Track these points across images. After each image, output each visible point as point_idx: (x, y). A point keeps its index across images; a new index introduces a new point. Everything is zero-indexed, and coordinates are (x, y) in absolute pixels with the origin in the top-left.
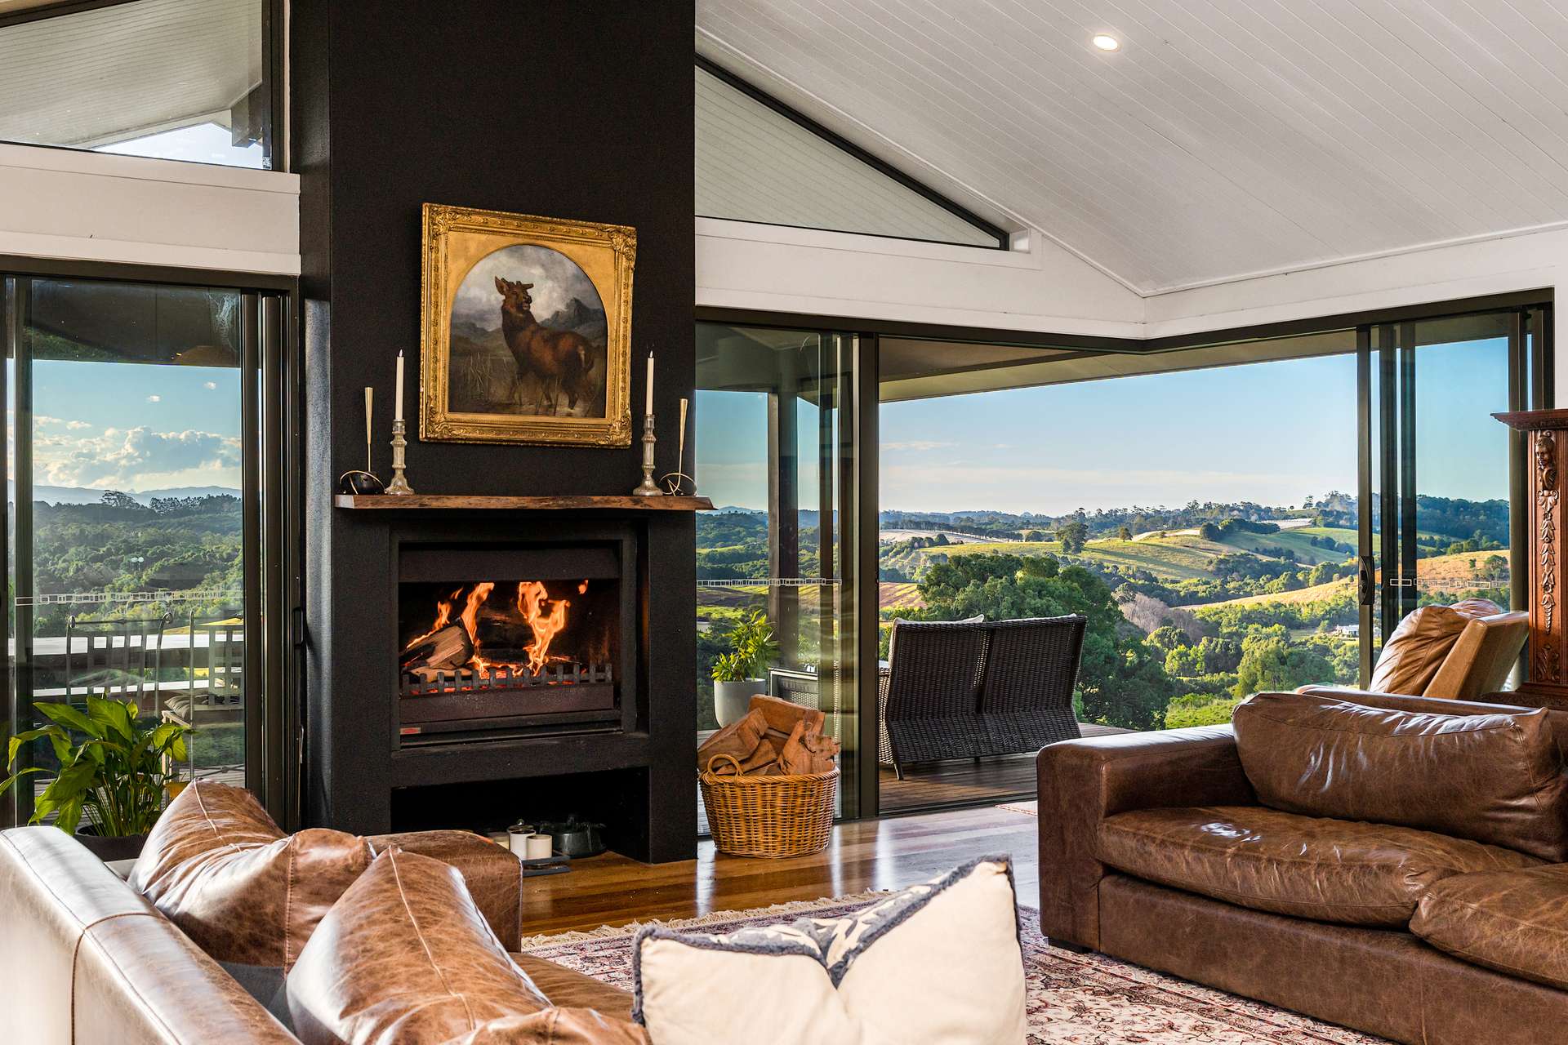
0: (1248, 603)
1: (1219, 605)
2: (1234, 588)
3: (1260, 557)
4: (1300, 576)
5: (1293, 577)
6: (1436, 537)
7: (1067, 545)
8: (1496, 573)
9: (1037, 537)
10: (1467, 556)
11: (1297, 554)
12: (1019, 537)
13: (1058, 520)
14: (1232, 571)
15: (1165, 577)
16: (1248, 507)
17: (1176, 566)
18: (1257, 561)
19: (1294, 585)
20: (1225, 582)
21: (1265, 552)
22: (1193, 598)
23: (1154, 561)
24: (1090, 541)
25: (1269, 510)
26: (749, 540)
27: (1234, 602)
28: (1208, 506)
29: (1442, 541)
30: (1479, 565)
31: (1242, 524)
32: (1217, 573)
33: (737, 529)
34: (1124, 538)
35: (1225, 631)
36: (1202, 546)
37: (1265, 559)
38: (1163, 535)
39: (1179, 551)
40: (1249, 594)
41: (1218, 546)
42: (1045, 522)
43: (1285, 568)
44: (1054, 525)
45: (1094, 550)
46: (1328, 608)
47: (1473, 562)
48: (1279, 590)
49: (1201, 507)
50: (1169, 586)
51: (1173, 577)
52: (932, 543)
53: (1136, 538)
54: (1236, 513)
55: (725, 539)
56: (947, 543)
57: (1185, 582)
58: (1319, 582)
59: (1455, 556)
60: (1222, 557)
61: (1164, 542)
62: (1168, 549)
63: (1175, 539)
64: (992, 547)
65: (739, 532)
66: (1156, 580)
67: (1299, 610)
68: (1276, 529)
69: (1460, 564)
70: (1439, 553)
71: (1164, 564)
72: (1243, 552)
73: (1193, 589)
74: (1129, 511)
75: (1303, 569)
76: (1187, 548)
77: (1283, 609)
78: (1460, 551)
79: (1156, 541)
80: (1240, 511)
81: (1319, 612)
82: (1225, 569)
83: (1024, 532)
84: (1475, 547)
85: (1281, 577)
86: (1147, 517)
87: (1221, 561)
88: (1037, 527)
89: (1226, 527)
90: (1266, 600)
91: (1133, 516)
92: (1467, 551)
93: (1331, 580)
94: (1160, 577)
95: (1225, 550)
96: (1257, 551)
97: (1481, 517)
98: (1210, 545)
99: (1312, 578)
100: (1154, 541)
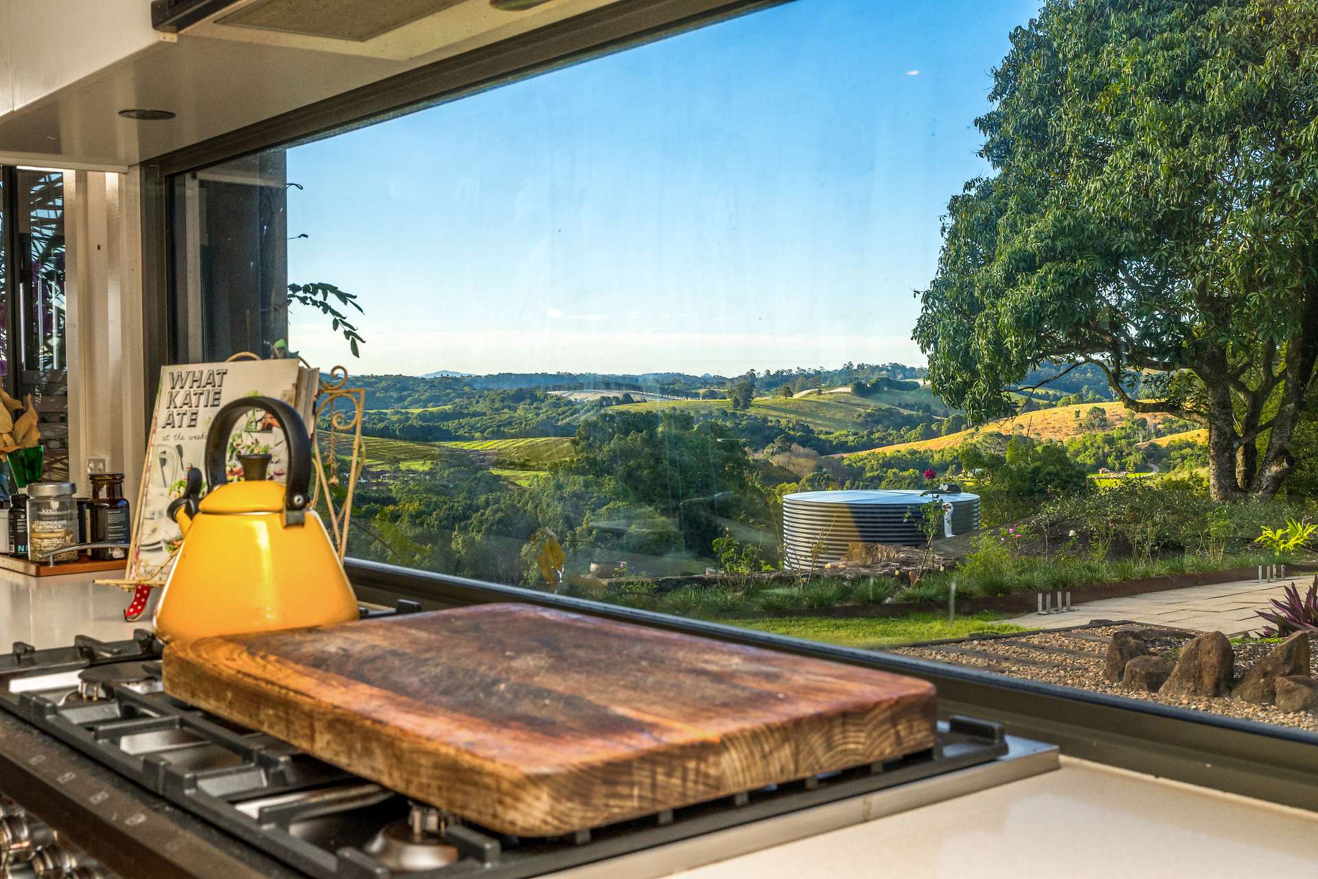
0: (889, 451)
1: (864, 453)
2: (878, 438)
3: (902, 410)
4: (934, 427)
5: (928, 427)
6: (1051, 392)
7: (736, 402)
8: (1096, 422)
9: (713, 395)
10: (1073, 408)
11: (933, 408)
12: (696, 395)
13: (732, 380)
14: (877, 422)
15: (820, 429)
16: (896, 367)
17: (830, 419)
18: (899, 414)
19: (929, 435)
20: (872, 433)
21: (906, 406)
22: (844, 447)
23: (811, 414)
24: (758, 399)
25: (913, 369)
26: (457, 400)
27: (877, 450)
28: (861, 367)
29: (1055, 395)
30: (1083, 415)
31: (889, 383)
32: (864, 425)
33: (448, 391)
34: (786, 395)
35: (868, 475)
36: (853, 402)
37: (906, 412)
38: (820, 393)
39: (832, 406)
40: (891, 443)
41: (866, 401)
42: (721, 381)
43: (921, 420)
44: (729, 385)
45: (759, 406)
46: (955, 454)
47: (1078, 413)
48: (917, 439)
49: (855, 367)
50: (823, 437)
51: (827, 429)
52: (619, 402)
53: (797, 396)
54: (884, 372)
55: (436, 400)
56: (631, 401)
57: (837, 433)
58: (949, 431)
59: (1064, 408)
60: (869, 411)
61: (821, 399)
62: (824, 404)
63: (829, 396)
64: (672, 404)
65: (449, 394)
66: (812, 432)
67: (932, 456)
68: (916, 386)
69: (1067, 415)
70: (1051, 406)
71: (820, 418)
72: (887, 406)
73: (843, 439)
74: (794, 372)
75: (938, 420)
76: (840, 403)
77: (918, 455)
78: (1068, 404)
79: (813, 398)
80: (888, 370)
81: (948, 458)
82: (873, 420)
83: (702, 391)
84: (1081, 400)
85: (918, 429)
86: (808, 376)
87: (869, 415)
88: (713, 385)
89: (873, 385)
90: (903, 448)
91: (796, 377)
92: (1074, 403)
93: (959, 430)
94: (817, 429)
95: (871, 405)
96: (900, 405)
97: (1089, 375)
98: (859, 400)
99: (944, 428)
100: (811, 398)
